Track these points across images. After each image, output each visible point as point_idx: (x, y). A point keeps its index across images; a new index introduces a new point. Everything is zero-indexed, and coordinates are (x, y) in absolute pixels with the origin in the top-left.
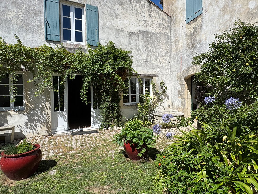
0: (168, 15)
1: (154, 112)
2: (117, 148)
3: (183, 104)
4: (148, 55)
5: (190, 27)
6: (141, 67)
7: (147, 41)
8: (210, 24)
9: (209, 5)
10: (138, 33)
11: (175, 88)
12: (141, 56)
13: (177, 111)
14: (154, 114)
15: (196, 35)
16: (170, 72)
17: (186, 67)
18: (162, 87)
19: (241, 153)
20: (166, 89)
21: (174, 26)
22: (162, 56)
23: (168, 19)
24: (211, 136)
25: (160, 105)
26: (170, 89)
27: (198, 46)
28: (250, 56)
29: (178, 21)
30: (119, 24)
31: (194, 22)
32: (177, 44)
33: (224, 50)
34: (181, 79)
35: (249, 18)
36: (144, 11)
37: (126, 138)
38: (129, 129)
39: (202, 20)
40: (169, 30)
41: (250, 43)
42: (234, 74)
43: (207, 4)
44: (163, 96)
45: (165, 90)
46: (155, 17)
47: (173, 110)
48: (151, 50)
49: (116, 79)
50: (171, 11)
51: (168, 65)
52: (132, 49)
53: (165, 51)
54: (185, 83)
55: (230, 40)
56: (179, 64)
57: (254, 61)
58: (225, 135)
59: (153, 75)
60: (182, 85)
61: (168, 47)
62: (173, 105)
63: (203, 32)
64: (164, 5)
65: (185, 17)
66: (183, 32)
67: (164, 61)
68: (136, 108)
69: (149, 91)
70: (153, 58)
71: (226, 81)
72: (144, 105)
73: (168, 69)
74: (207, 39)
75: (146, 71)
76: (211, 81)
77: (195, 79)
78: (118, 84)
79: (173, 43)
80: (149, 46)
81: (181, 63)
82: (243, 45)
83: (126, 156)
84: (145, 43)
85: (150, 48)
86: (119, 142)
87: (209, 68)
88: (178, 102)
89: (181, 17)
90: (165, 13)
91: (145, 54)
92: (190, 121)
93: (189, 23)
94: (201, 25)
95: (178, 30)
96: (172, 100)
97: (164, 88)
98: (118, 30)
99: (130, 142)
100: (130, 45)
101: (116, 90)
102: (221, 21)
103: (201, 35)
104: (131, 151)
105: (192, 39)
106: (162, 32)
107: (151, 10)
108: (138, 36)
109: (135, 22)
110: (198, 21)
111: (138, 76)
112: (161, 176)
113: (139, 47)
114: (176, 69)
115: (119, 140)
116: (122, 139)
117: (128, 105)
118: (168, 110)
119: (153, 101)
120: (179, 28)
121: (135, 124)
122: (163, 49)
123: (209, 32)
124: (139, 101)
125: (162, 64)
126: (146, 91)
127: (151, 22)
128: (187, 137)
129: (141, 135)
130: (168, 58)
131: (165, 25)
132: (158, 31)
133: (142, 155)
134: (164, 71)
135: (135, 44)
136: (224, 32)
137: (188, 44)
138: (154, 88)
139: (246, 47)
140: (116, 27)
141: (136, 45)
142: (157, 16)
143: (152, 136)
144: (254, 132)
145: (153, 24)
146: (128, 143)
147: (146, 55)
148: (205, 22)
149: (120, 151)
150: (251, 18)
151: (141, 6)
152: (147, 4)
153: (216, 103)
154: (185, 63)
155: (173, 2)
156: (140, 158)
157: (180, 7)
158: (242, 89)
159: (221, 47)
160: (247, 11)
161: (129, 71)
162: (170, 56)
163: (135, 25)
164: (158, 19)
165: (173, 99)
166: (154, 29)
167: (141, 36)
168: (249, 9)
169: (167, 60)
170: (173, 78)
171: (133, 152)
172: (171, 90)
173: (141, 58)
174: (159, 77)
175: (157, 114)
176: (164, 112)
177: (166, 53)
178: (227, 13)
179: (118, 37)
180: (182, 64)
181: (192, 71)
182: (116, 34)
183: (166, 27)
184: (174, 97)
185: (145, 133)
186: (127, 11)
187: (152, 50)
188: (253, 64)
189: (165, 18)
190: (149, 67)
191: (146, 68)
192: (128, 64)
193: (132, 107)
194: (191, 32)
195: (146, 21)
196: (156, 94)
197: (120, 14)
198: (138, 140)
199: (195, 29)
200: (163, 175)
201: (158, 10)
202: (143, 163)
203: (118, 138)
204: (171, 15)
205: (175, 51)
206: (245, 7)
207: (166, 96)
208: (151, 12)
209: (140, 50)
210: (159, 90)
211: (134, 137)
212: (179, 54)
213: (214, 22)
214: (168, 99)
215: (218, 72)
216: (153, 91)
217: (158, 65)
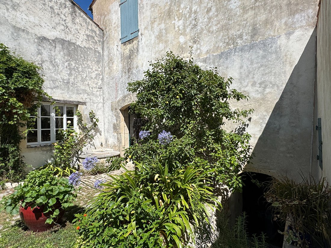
0: (100, 28)
1: (80, 154)
2: (7, 220)
3: (119, 140)
4: (70, 74)
5: (126, 48)
6: (59, 90)
7: (69, 54)
8: (146, 49)
9: (144, 29)
10: (53, 41)
11: (109, 120)
12: (59, 75)
13: (111, 150)
14: (80, 156)
15: (132, 58)
16: (103, 100)
17: (121, 96)
18: (92, 118)
19: (172, 191)
20: (98, 122)
21: (107, 43)
22: (92, 78)
23: (100, 33)
24: (145, 177)
25: (90, 143)
26: (103, 121)
27: (135, 72)
28: (179, 88)
29: (112, 38)
30: (19, 20)
31: (130, 44)
32: (111, 65)
33: (158, 80)
34: (116, 109)
35: (180, 52)
36: (64, 12)
37: (24, 199)
38: (30, 185)
39: (138, 44)
40: (101, 47)
41: (180, 76)
42: (167, 107)
43: (143, 27)
44: (93, 131)
45: (96, 122)
46: (81, 25)
47: (107, 149)
48: (75, 68)
49: (11, 104)
50: (103, 24)
51: (100, 91)
52: (43, 62)
53: (96, 72)
54: (121, 115)
55: (163, 71)
56: (113, 91)
57: (183, 94)
58: (157, 173)
59: (78, 102)
60: (117, 117)
61: (99, 68)
62: (107, 142)
63: (139, 57)
64: (95, 13)
65: (120, 35)
66: (118, 52)
67: (95, 85)
68: (51, 150)
69: (72, 124)
70: (78, 79)
71: (159, 114)
72: (65, 145)
73: (99, 95)
74: (144, 65)
75: (68, 96)
76: (146, 113)
77: (131, 110)
78: (16, 113)
79: (106, 64)
80: (72, 63)
81: (116, 89)
82: (173, 77)
83: (26, 229)
84: (66, 57)
85: (74, 65)
86: (9, 208)
87: (144, 98)
88: (113, 138)
89: (116, 34)
90: (95, 23)
91: (67, 72)
92: (123, 161)
93: (124, 43)
94: (138, 49)
95: (111, 49)
96: (105, 136)
97: (94, 120)
98: (17, 29)
99: (31, 204)
100: (40, 56)
101: (11, 123)
102: (156, 48)
103: (137, 59)
104: (35, 218)
105: (128, 62)
106: (92, 47)
107: (76, 15)
108: (54, 45)
109: (49, 24)
110: (134, 43)
111: (53, 102)
112: (81, 244)
113: (56, 61)
114: (110, 97)
115: (10, 205)
116: (16, 201)
117: (36, 147)
118: (101, 150)
119: (79, 139)
120: (113, 47)
121: (42, 175)
122: (93, 70)
123: (145, 58)
124: (56, 140)
125: (92, 88)
126: (67, 124)
127: (75, 30)
128: (117, 183)
129: (52, 190)
130: (100, 82)
131: (96, 38)
132: (84, 44)
133: (53, 220)
134: (94, 99)
135: (49, 55)
136: (158, 61)
137: (124, 68)
138: (80, 120)
139: (176, 79)
140: (14, 24)
141: (50, 57)
142: (83, 24)
143: (70, 189)
144: (184, 166)
145: (79, 34)
146: (27, 207)
147: (67, 74)
148: (141, 46)
149: (13, 223)
150: (181, 52)
151: (59, 3)
152: (69, 4)
153: (151, 138)
154: (120, 90)
155: (106, 14)
156: (50, 226)
157: (114, 21)
158: (174, 122)
159: (155, 76)
160: (178, 44)
161: (37, 95)
162: (102, 79)
163: (49, 28)
164: (86, 29)
165: (106, 134)
166: (80, 41)
167: (59, 47)
168: (179, 42)
169: (99, 84)
170: (107, 107)
171: (37, 219)
172: (104, 124)
173: (59, 77)
174: (88, 105)
175: (84, 155)
176: (94, 153)
177: (97, 74)
178: (161, 42)
179: (17, 39)
180: (117, 91)
181: (129, 100)
182: (12, 34)
183: (97, 41)
184: (108, 132)
185: (60, 186)
186: (35, 5)
187: (77, 67)
188: (182, 97)
189: (95, 30)
190: (72, 91)
191: (68, 92)
192: (35, 83)
193: (45, 149)
194: (127, 55)
195: (67, 27)
196: (83, 128)
197: (22, 6)
198: (46, 199)
199: (131, 52)
200: (84, 242)
201: (84, 16)
202: (55, 232)
203: (7, 203)
204: (104, 29)
205: (108, 74)
206: (176, 40)
207: (97, 131)
208: (75, 16)
209: (57, 65)
210: (88, 123)
211: (39, 195)
212: (113, 78)
213: (150, 49)
214: (100, 135)
215: (153, 103)
216: (78, 125)
217: (86, 89)
